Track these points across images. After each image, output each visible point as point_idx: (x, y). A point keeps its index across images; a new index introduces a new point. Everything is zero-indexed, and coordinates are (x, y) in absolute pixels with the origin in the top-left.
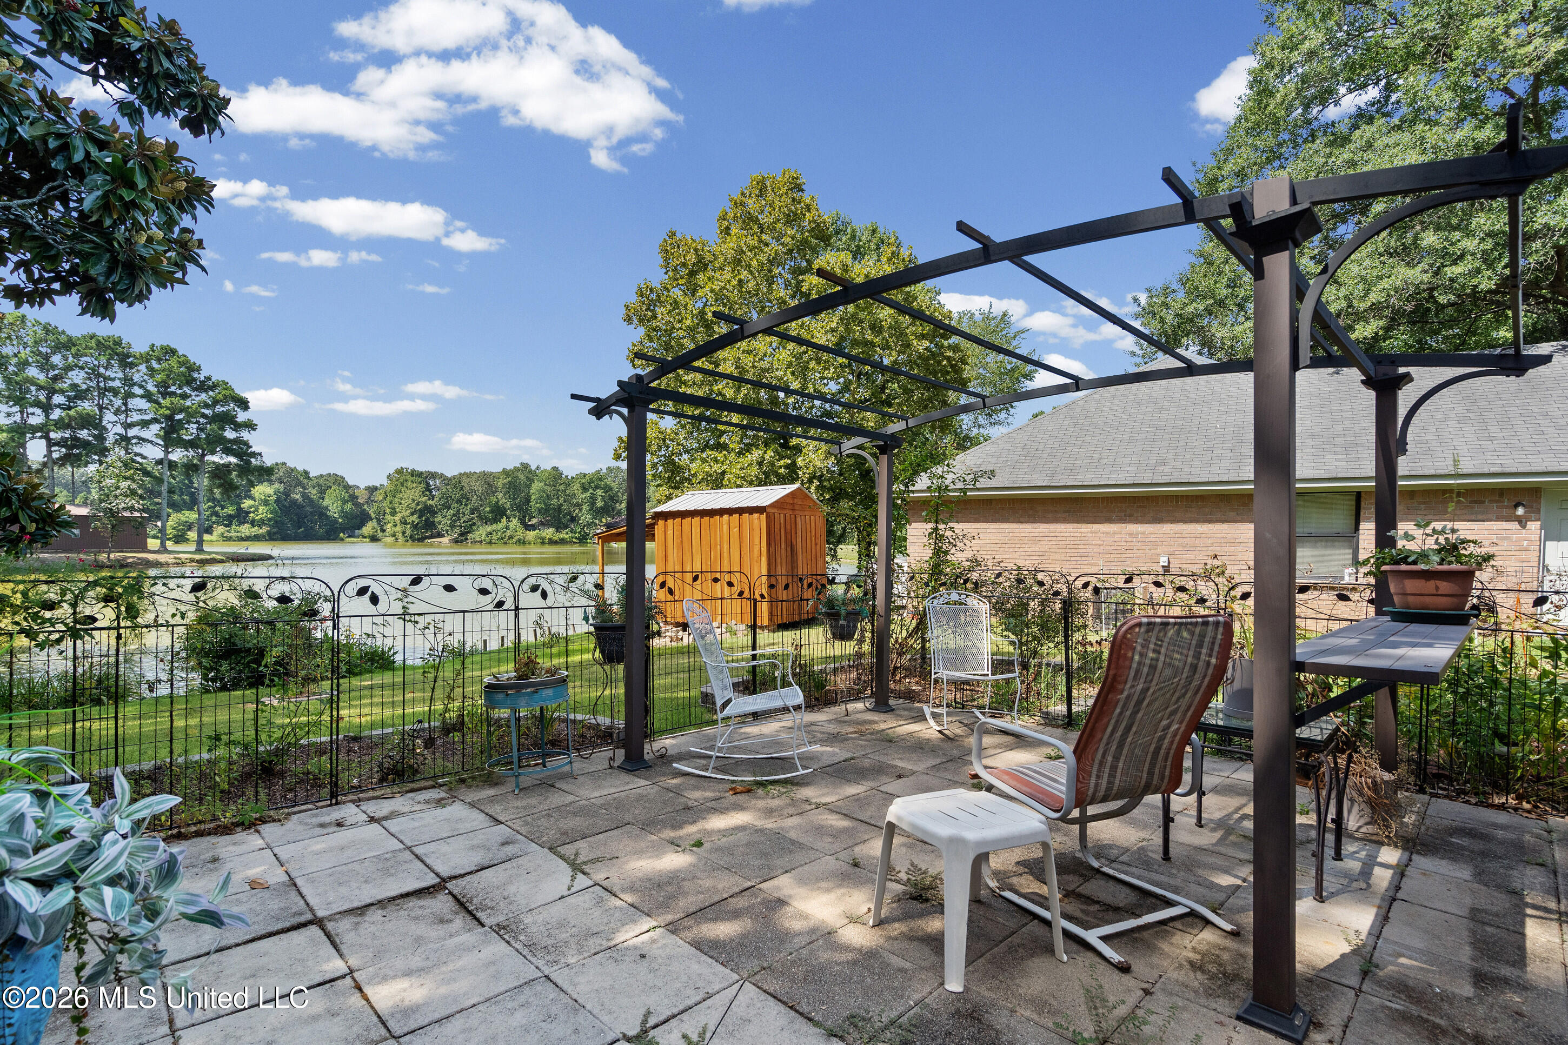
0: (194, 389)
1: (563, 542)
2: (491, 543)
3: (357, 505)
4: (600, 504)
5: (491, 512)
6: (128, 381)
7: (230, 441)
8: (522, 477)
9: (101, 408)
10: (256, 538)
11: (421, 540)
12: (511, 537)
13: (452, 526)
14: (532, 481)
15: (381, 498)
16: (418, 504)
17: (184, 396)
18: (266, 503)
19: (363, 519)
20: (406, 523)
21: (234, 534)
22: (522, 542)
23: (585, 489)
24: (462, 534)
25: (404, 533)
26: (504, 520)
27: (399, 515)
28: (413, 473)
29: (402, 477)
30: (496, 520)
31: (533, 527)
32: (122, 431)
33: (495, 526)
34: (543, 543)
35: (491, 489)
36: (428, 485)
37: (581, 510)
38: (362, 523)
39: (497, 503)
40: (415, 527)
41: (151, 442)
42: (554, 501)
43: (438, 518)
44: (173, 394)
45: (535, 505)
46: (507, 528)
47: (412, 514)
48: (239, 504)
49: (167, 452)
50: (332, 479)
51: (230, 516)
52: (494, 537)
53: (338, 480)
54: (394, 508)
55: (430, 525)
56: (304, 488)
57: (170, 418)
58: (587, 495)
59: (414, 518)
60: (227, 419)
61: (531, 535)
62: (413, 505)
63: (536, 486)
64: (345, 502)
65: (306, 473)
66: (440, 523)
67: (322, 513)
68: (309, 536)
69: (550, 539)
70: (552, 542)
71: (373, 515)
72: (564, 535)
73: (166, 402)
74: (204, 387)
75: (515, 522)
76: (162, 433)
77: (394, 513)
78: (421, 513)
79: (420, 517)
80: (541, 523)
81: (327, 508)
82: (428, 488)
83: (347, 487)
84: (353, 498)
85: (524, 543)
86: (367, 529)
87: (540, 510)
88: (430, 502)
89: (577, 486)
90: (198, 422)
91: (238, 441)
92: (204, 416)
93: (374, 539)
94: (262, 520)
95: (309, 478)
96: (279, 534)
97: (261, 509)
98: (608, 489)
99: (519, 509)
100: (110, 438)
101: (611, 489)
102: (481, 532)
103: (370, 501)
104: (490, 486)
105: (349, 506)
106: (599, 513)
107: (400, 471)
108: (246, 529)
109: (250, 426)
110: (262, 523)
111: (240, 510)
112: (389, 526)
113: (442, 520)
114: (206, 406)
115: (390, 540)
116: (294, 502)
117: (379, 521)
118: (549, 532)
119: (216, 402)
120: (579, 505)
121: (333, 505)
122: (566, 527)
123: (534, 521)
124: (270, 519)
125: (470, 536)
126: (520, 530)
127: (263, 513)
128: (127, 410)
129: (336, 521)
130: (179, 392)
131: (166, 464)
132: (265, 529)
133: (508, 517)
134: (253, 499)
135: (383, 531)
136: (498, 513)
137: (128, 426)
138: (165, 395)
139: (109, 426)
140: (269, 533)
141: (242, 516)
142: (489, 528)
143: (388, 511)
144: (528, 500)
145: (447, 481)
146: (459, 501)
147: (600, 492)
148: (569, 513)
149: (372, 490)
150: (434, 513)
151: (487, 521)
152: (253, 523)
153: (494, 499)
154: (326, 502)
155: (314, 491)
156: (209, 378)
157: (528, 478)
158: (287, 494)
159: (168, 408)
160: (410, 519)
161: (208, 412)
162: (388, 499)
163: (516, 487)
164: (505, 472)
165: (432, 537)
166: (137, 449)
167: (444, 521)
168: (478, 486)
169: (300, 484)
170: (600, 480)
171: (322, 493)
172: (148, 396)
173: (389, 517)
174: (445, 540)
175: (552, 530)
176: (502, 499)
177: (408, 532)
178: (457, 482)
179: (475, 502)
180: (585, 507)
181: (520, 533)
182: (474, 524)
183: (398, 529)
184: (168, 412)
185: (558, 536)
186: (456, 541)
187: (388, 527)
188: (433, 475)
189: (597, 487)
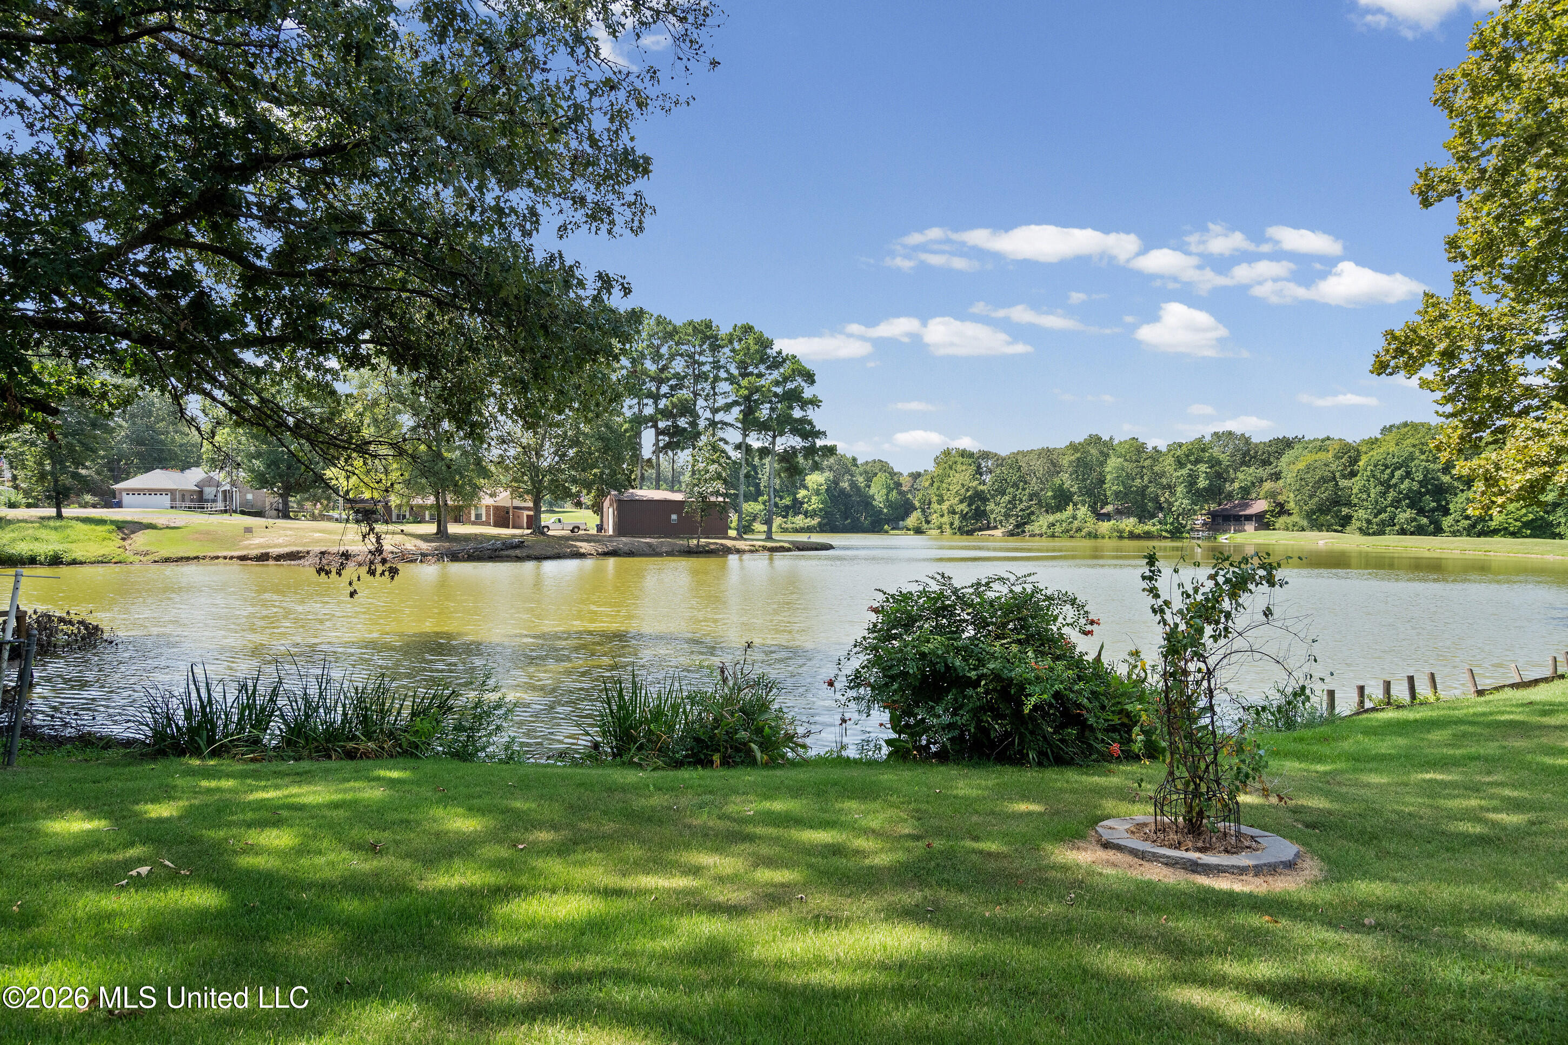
0: (768, 368)
1: (1148, 536)
2: (1053, 536)
3: (901, 493)
4: (1202, 483)
5: (1054, 497)
6: (717, 366)
7: (796, 420)
8: (1094, 451)
9: (696, 394)
10: (809, 530)
11: (970, 533)
12: (1079, 530)
13: (1007, 516)
14: (1107, 456)
15: (927, 484)
16: (967, 490)
17: (760, 375)
18: (817, 493)
19: (905, 509)
20: (954, 513)
21: (789, 526)
22: (1093, 536)
23: (1180, 464)
24: (1017, 526)
25: (952, 524)
26: (1071, 507)
27: (947, 504)
28: (964, 454)
29: (948, 460)
30: (1060, 508)
31: (1108, 517)
32: (710, 416)
33: (1058, 516)
34: (1121, 537)
35: (1055, 468)
36: (979, 467)
37: (1173, 494)
38: (907, 514)
39: (1061, 486)
40: (964, 517)
41: (732, 425)
42: (1138, 482)
43: (991, 506)
44: (751, 374)
45: (1111, 487)
46: (1074, 517)
47: (961, 502)
48: (795, 494)
49: (745, 436)
50: (878, 466)
51: (787, 506)
52: (1058, 529)
53: (884, 467)
54: (941, 496)
55: (980, 514)
56: (852, 476)
57: (747, 398)
58: (1185, 472)
59: (963, 507)
60: (794, 397)
61: (1105, 526)
62: (963, 491)
63: (1113, 463)
64: (890, 490)
65: (854, 459)
66: (992, 512)
67: (867, 502)
68: (855, 528)
69: (1131, 533)
70: (1133, 536)
71: (917, 504)
72: (1150, 526)
73: (744, 383)
74: (777, 363)
75: (1083, 511)
76: (741, 417)
77: (941, 501)
78: (971, 501)
79: (969, 505)
80: (1119, 512)
81: (872, 497)
82: (979, 471)
83: (892, 474)
84: (898, 485)
85: (1096, 537)
86: (912, 521)
87: (1117, 494)
88: (981, 487)
89: (1170, 460)
90: (771, 402)
91: (803, 421)
92: (776, 395)
93: (918, 531)
94: (814, 510)
95: (856, 465)
96: (828, 526)
97: (814, 499)
98: (1214, 462)
99: (1089, 493)
100: (702, 424)
101: (1219, 463)
102: (1042, 522)
103: (913, 489)
104: (1054, 465)
105: (894, 495)
106: (1199, 496)
107: (947, 453)
108: (800, 521)
109: (815, 402)
110: (813, 514)
111: (795, 500)
112: (934, 516)
113: (995, 509)
114: (777, 383)
115: (935, 532)
116: (842, 491)
117: (923, 511)
118: (1129, 524)
119: (786, 379)
120: (1170, 487)
121: (878, 493)
122: (1153, 516)
123: (1109, 508)
124: (821, 510)
125: (1027, 528)
126: (1091, 520)
127: (815, 503)
128: (715, 394)
129: (881, 512)
130: (756, 371)
131: (744, 448)
132: (816, 521)
133: (1075, 504)
134: (806, 488)
135: (928, 522)
136: (1063, 499)
137: (715, 411)
138: (744, 375)
139: (700, 412)
140: (819, 523)
141: (796, 507)
142: (1051, 518)
143: (935, 499)
144: (1102, 482)
145: (1000, 461)
146: (1015, 485)
147: (1203, 467)
148: (1156, 499)
149: (916, 476)
150: (985, 500)
151: (1050, 510)
152: (806, 514)
153: (1057, 481)
154: (872, 491)
155: (861, 479)
156: (780, 353)
157: (1102, 452)
158: (836, 482)
159: (746, 388)
160: (959, 508)
161: (779, 390)
162: (935, 485)
163: (1086, 465)
164: (1073, 447)
165: (980, 529)
166: (720, 434)
167: (998, 509)
168: (1039, 466)
169: (848, 471)
170: (1203, 450)
171: (869, 480)
172: (731, 379)
173: (935, 506)
174: (998, 533)
175: (1132, 520)
176: (1066, 480)
177: (957, 523)
178: (1014, 462)
179: (1034, 485)
180: (1180, 489)
181: (1091, 524)
182: (1033, 513)
183: (946, 519)
184: (746, 392)
185: (1140, 529)
186: (1011, 534)
187: (934, 518)
188: (986, 455)
189: (1198, 461)
